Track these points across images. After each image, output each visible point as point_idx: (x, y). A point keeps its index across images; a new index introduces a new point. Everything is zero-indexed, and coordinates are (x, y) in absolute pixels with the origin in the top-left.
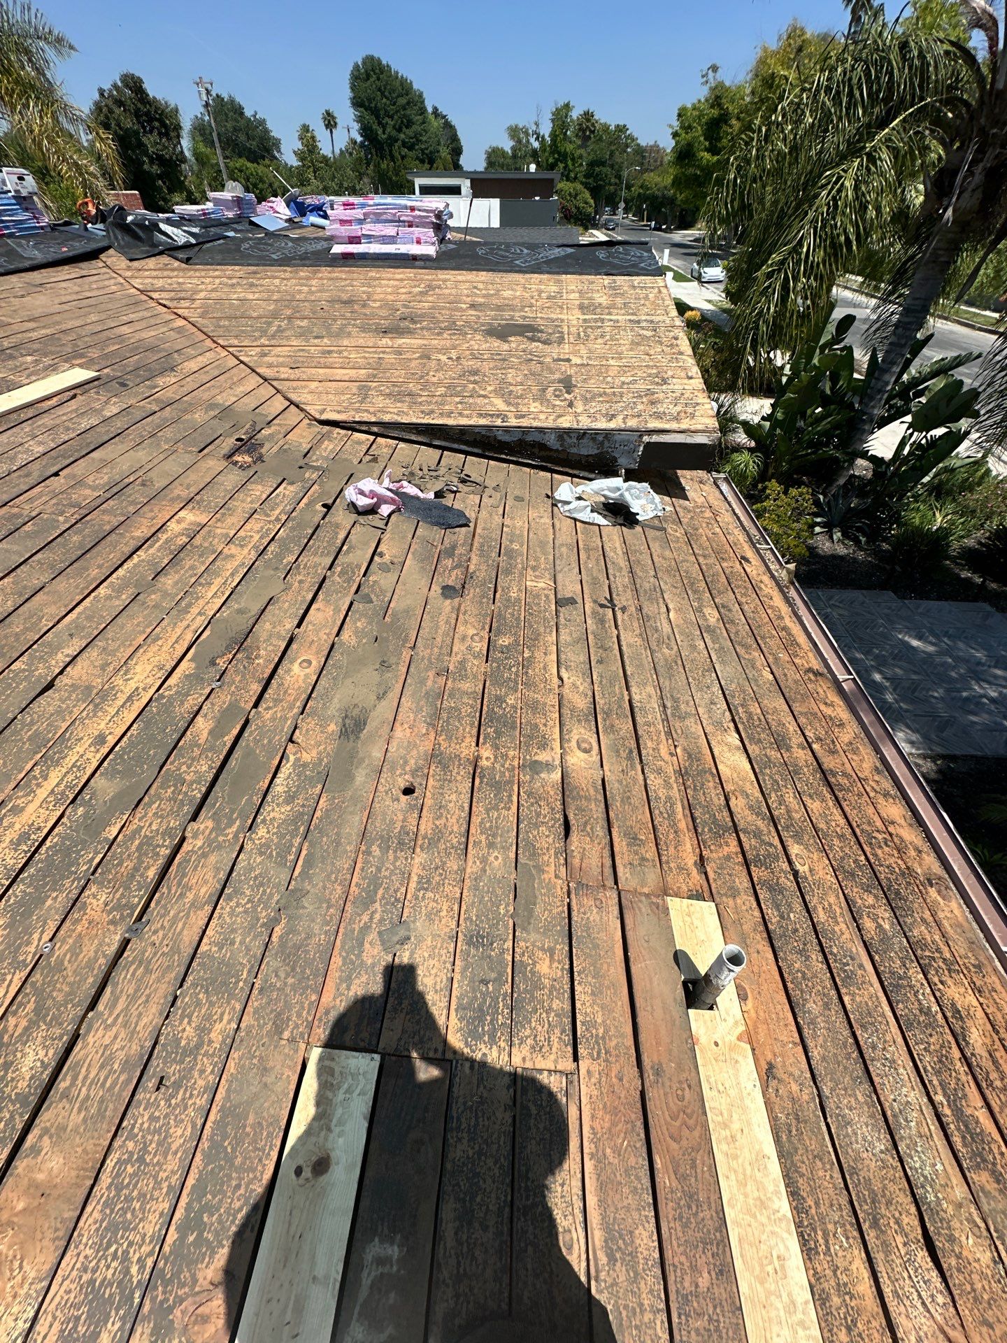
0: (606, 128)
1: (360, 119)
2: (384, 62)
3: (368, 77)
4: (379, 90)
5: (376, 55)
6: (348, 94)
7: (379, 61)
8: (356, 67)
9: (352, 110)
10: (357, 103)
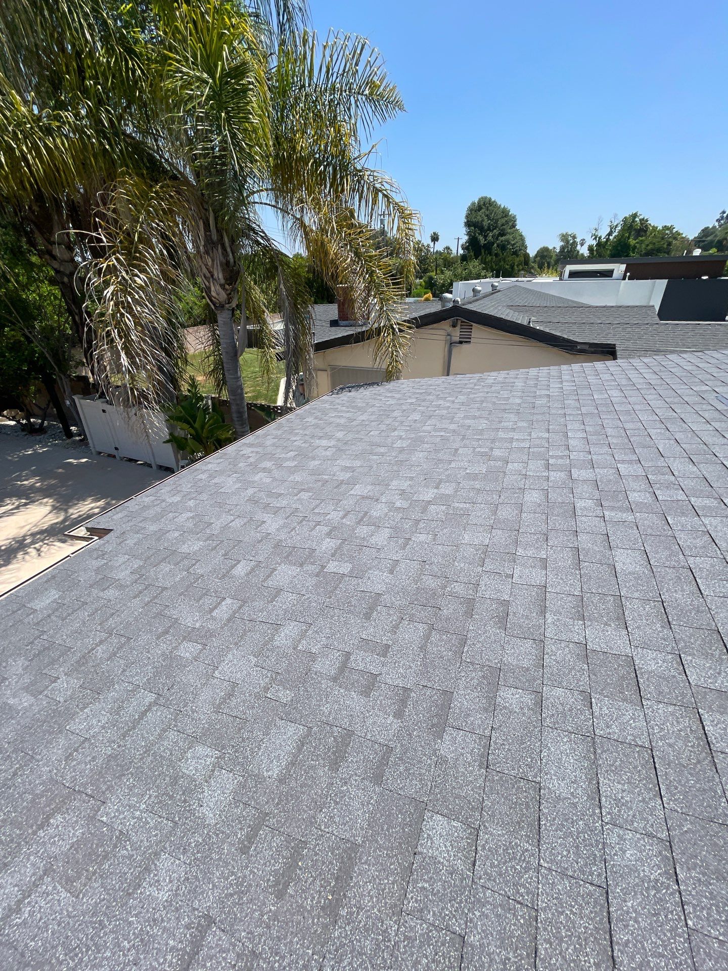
0: (655, 228)
1: (468, 234)
2: (493, 200)
3: (480, 208)
4: (487, 216)
5: (488, 196)
6: (463, 220)
7: (490, 199)
8: (473, 204)
9: (465, 229)
10: (468, 224)
